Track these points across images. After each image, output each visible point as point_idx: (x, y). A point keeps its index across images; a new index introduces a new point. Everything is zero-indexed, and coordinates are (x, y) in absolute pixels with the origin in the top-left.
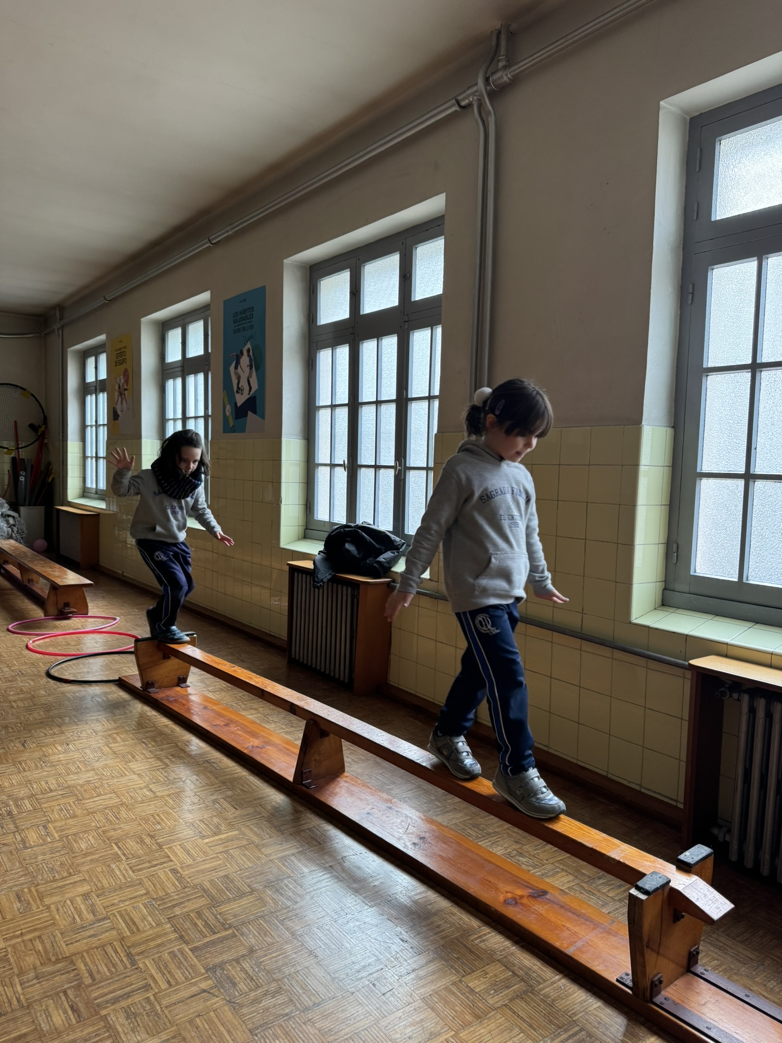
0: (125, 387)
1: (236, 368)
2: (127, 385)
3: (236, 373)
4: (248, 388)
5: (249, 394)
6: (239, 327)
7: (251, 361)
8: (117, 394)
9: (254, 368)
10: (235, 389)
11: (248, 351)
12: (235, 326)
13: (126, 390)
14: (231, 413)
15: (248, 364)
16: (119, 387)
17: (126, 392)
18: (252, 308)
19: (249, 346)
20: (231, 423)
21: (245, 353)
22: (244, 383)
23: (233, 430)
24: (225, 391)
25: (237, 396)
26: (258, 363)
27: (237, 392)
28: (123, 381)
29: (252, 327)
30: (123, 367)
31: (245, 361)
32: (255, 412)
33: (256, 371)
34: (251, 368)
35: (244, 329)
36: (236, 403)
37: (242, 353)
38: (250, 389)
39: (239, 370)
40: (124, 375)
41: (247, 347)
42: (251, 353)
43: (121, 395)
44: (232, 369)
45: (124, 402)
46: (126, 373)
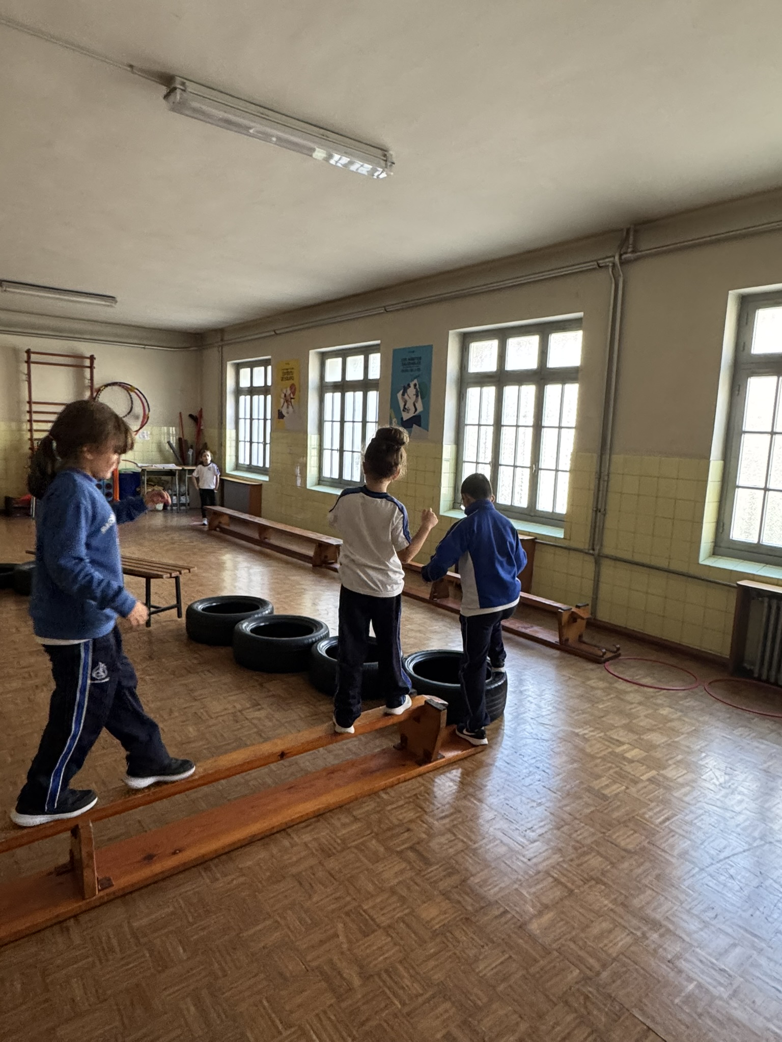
0: (292, 396)
1: (403, 395)
3: (403, 398)
5: (414, 413)
6: (408, 368)
7: (417, 392)
8: (282, 401)
9: (419, 397)
11: (415, 385)
12: (403, 368)
13: (292, 398)
15: (415, 393)
16: (285, 395)
17: (292, 400)
18: (420, 358)
19: (415, 381)
22: (410, 405)
24: (392, 409)
25: (403, 413)
26: (423, 393)
27: (404, 411)
28: (289, 392)
29: (420, 370)
30: (291, 382)
31: (411, 391)
32: (420, 426)
33: (422, 398)
34: (417, 396)
35: (412, 370)
37: (409, 386)
38: (416, 410)
39: (406, 396)
40: (291, 388)
41: (413, 383)
42: (417, 386)
43: (287, 401)
44: (399, 395)
45: (290, 407)
46: (292, 387)
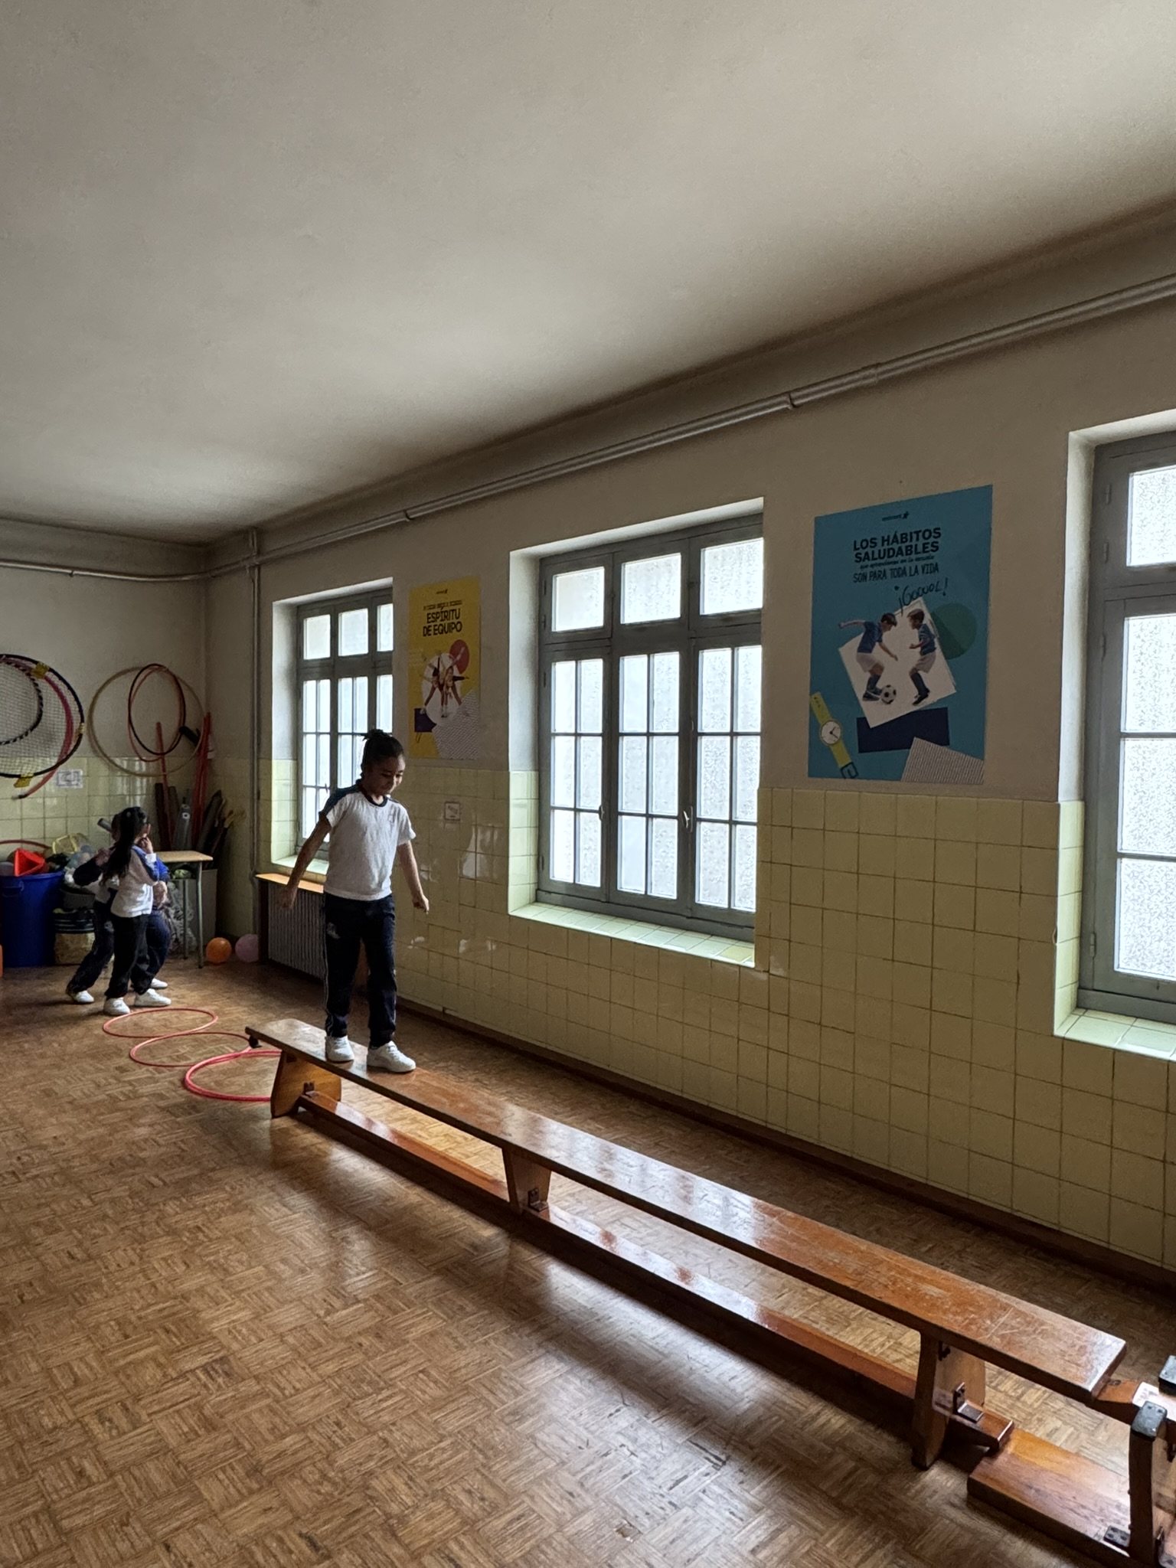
0: (456, 673)
1: (865, 647)
2: (461, 670)
3: (865, 660)
4: (915, 692)
5: (916, 703)
6: (882, 568)
7: (925, 637)
8: (427, 686)
9: (938, 652)
10: (860, 688)
11: (917, 618)
12: (862, 567)
13: (455, 679)
14: (844, 738)
15: (917, 642)
16: (436, 672)
17: (458, 683)
18: (937, 532)
19: (919, 604)
20: (843, 758)
21: (902, 618)
23: (850, 772)
24: (818, 695)
25: (864, 704)
27: (867, 697)
28: (447, 661)
29: (936, 568)
30: (454, 636)
31: (901, 637)
32: (941, 742)
33: (948, 656)
34: (927, 648)
35: (902, 573)
36: (862, 722)
37: (889, 620)
38: (923, 692)
39: (877, 652)
40: (454, 652)
41: (908, 610)
42: (927, 620)
43: (441, 687)
44: (849, 651)
45: (452, 702)
46: (458, 650)
